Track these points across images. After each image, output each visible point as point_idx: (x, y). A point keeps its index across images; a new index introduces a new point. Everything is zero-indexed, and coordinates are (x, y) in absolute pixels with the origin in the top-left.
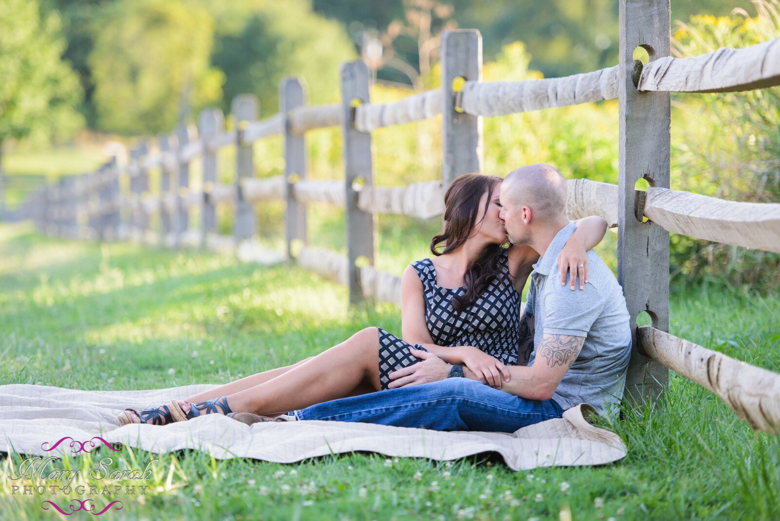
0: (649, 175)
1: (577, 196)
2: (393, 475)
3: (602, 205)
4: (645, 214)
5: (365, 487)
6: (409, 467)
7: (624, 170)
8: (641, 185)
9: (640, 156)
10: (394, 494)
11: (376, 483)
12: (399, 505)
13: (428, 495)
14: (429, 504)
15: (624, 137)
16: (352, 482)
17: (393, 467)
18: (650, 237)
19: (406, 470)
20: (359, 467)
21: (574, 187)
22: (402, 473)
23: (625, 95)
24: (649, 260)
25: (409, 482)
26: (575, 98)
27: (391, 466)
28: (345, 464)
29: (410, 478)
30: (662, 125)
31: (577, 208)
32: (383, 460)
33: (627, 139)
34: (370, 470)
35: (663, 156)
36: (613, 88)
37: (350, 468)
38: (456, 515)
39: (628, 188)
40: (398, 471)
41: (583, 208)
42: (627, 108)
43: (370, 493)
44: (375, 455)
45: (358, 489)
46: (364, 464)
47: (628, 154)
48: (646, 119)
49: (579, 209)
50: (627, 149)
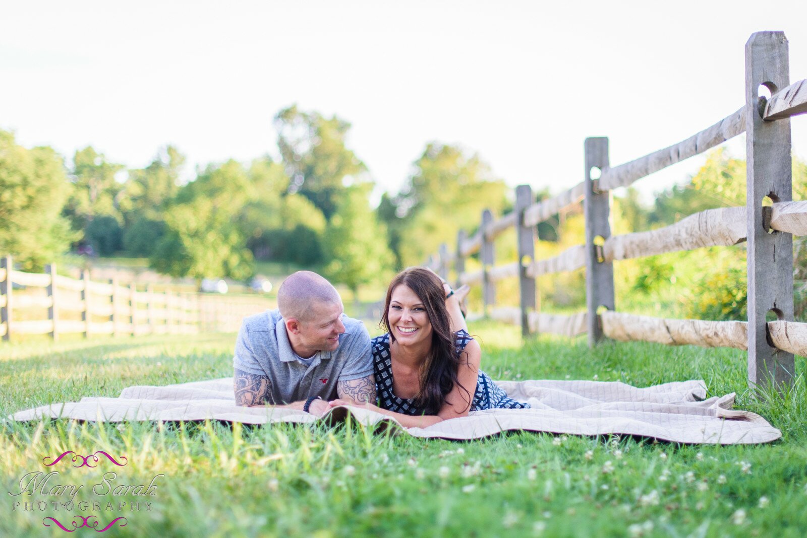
0: (774, 192)
1: (701, 225)
2: (562, 453)
3: (728, 225)
4: (772, 226)
5: (535, 467)
6: (577, 445)
7: (753, 188)
8: (767, 202)
9: (766, 176)
10: (567, 476)
11: (545, 462)
12: (573, 488)
13: (602, 476)
14: (605, 487)
15: (752, 160)
16: (521, 461)
17: (562, 446)
18: (776, 246)
19: (574, 448)
20: (528, 445)
21: (698, 219)
22: (570, 451)
23: (752, 124)
24: (775, 265)
25: (579, 461)
26: (696, 149)
27: (559, 444)
28: (514, 442)
29: (579, 456)
30: (784, 150)
31: (700, 235)
32: (551, 438)
33: (755, 162)
34: (538, 449)
35: (786, 176)
36: (736, 127)
37: (519, 446)
38: (639, 501)
39: (757, 203)
40: (567, 450)
41: (707, 234)
42: (754, 135)
43: (541, 476)
44: (543, 433)
45: (527, 470)
46: (532, 442)
47: (756, 175)
48: (771, 145)
49: (703, 236)
50: (755, 170)
